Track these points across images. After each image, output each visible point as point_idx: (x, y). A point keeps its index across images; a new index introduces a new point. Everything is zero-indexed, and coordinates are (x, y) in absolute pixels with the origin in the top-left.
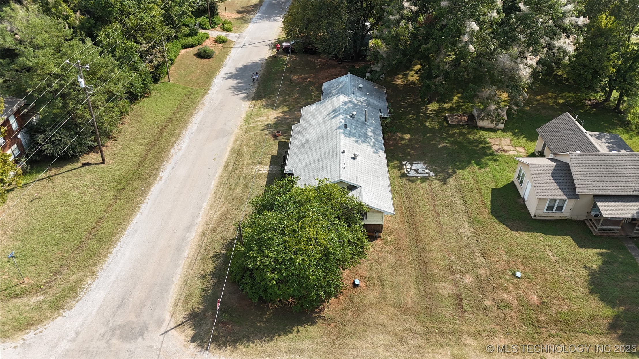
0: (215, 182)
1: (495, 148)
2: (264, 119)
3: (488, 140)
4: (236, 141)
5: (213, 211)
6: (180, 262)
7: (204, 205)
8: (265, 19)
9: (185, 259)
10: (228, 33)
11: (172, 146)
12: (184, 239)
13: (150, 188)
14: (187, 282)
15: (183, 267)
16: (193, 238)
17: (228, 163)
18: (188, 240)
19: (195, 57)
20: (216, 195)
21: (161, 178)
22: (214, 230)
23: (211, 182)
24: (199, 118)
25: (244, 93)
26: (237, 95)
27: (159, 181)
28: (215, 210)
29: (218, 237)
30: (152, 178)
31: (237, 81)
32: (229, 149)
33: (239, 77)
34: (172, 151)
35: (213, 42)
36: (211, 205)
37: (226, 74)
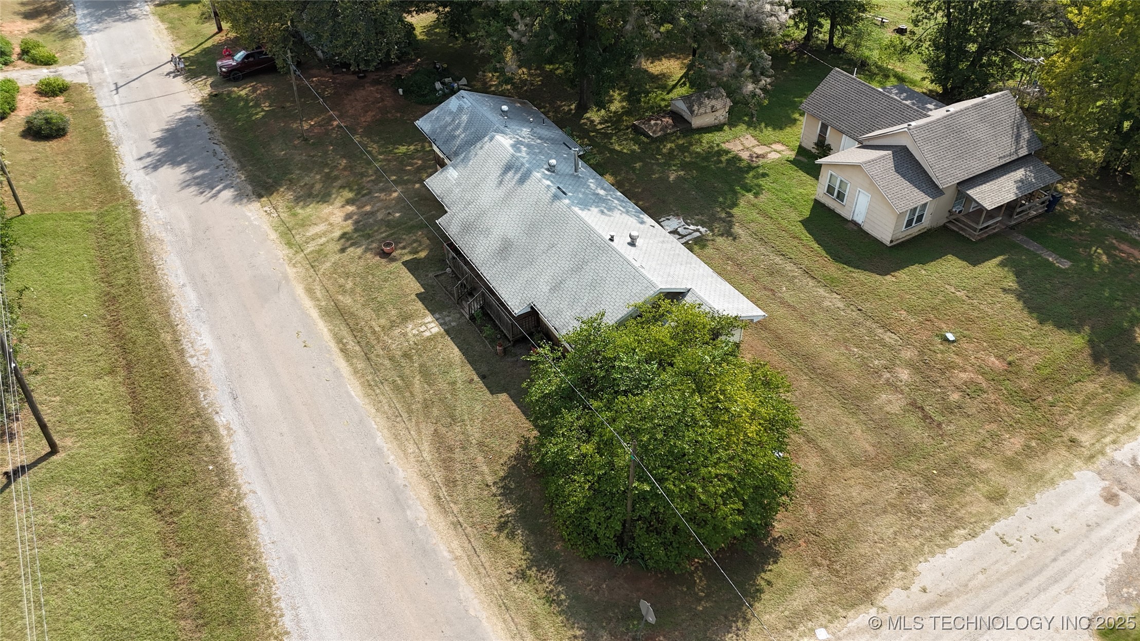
0: (354, 389)
1: (745, 155)
2: (321, 228)
3: (725, 146)
4: (310, 291)
5: (411, 448)
6: (450, 573)
7: (380, 441)
8: (109, 20)
9: (454, 563)
10: (53, 68)
11: (182, 352)
12: (411, 526)
13: (226, 460)
14: (504, 603)
15: (468, 581)
16: (425, 516)
17: (339, 341)
18: (420, 524)
19: (28, 142)
20: (385, 413)
21: (229, 429)
22: (451, 483)
23: (347, 392)
24: (180, 272)
25: (225, 188)
26: (215, 195)
27: (230, 436)
28: (412, 442)
29: (472, 491)
30: (207, 438)
31: (183, 168)
32: (315, 314)
33: (179, 159)
34: (192, 362)
35: (37, 96)
36: (396, 437)
37: (140, 159)
